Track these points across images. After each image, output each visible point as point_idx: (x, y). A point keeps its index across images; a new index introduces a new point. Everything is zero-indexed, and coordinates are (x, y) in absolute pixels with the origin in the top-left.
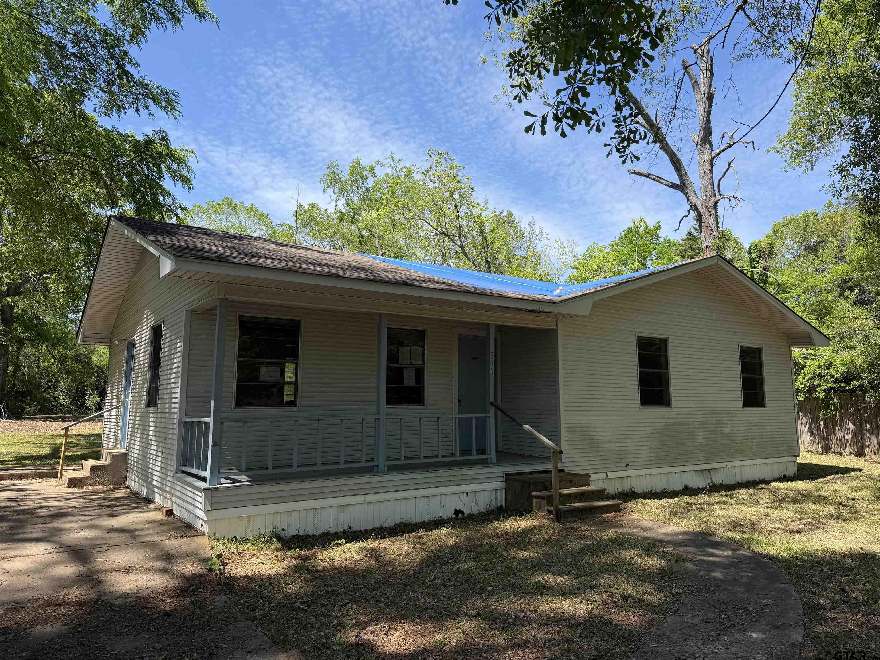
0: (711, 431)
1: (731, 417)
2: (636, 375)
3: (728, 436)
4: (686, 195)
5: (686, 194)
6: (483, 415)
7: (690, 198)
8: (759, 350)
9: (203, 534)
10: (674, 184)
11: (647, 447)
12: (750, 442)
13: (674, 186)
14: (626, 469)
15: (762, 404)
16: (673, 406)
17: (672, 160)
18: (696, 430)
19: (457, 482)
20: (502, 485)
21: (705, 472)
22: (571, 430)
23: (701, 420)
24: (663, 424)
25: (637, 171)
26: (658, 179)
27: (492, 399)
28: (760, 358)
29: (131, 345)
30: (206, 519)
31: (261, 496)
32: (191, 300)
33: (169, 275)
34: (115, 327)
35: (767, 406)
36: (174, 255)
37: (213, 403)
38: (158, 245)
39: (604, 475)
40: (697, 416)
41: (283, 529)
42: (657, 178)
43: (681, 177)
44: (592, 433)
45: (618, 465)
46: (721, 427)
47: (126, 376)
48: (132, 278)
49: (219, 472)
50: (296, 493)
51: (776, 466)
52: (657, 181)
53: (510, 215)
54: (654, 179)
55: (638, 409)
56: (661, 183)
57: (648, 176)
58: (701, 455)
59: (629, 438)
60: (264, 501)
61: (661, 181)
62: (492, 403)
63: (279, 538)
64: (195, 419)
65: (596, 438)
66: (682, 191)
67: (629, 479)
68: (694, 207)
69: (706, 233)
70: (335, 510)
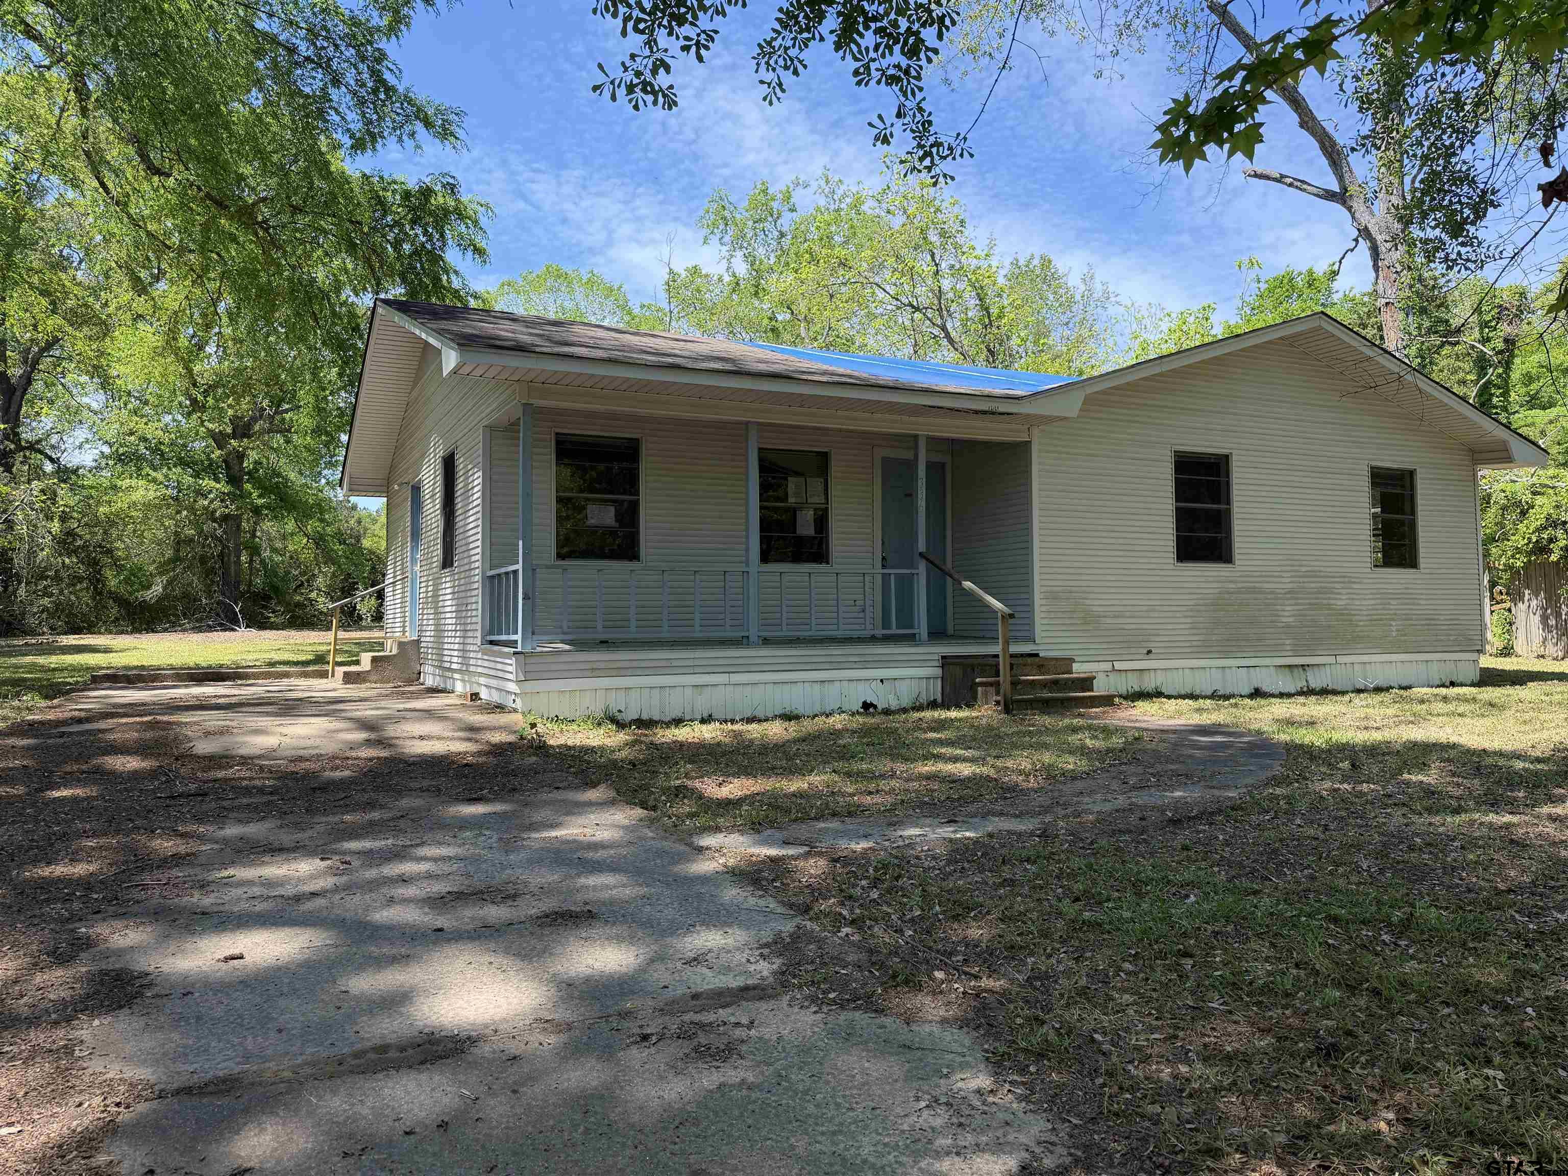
0: (1310, 604)
1: (1350, 582)
2: (1170, 513)
3: (1342, 614)
4: (1350, 211)
5: (1349, 209)
6: (908, 571)
7: (1357, 215)
8: (1412, 473)
9: (515, 711)
10: (1326, 191)
11: (1187, 626)
12: (1385, 625)
13: (1329, 196)
14: (1147, 657)
15: (1412, 563)
16: (1237, 562)
17: (1323, 148)
18: (1280, 601)
19: (865, 664)
20: (938, 672)
21: (1296, 670)
22: (1053, 596)
23: (1290, 586)
24: (1217, 591)
25: (1259, 172)
26: (1298, 184)
27: (922, 546)
28: (1412, 487)
29: (416, 489)
30: (518, 691)
31: (589, 666)
32: (488, 411)
33: (455, 372)
34: (392, 468)
35: (1422, 566)
36: (458, 344)
37: (521, 543)
38: (440, 332)
39: (1107, 666)
40: (1283, 580)
41: (620, 711)
42: (1296, 183)
43: (1341, 178)
44: (1088, 602)
45: (1133, 651)
46: (1329, 599)
47: (412, 535)
48: (413, 389)
49: (533, 633)
50: (635, 664)
51: (1435, 667)
52: (1297, 187)
53: (1046, 262)
54: (1291, 185)
55: (1172, 567)
56: (1304, 190)
57: (1280, 179)
58: (1288, 642)
59: (1154, 611)
60: (595, 672)
61: (1305, 186)
62: (920, 554)
63: (613, 720)
64: (503, 570)
65: (1095, 609)
66: (1343, 202)
67: (1152, 673)
68: (1365, 232)
69: (1385, 278)
70: (689, 691)
